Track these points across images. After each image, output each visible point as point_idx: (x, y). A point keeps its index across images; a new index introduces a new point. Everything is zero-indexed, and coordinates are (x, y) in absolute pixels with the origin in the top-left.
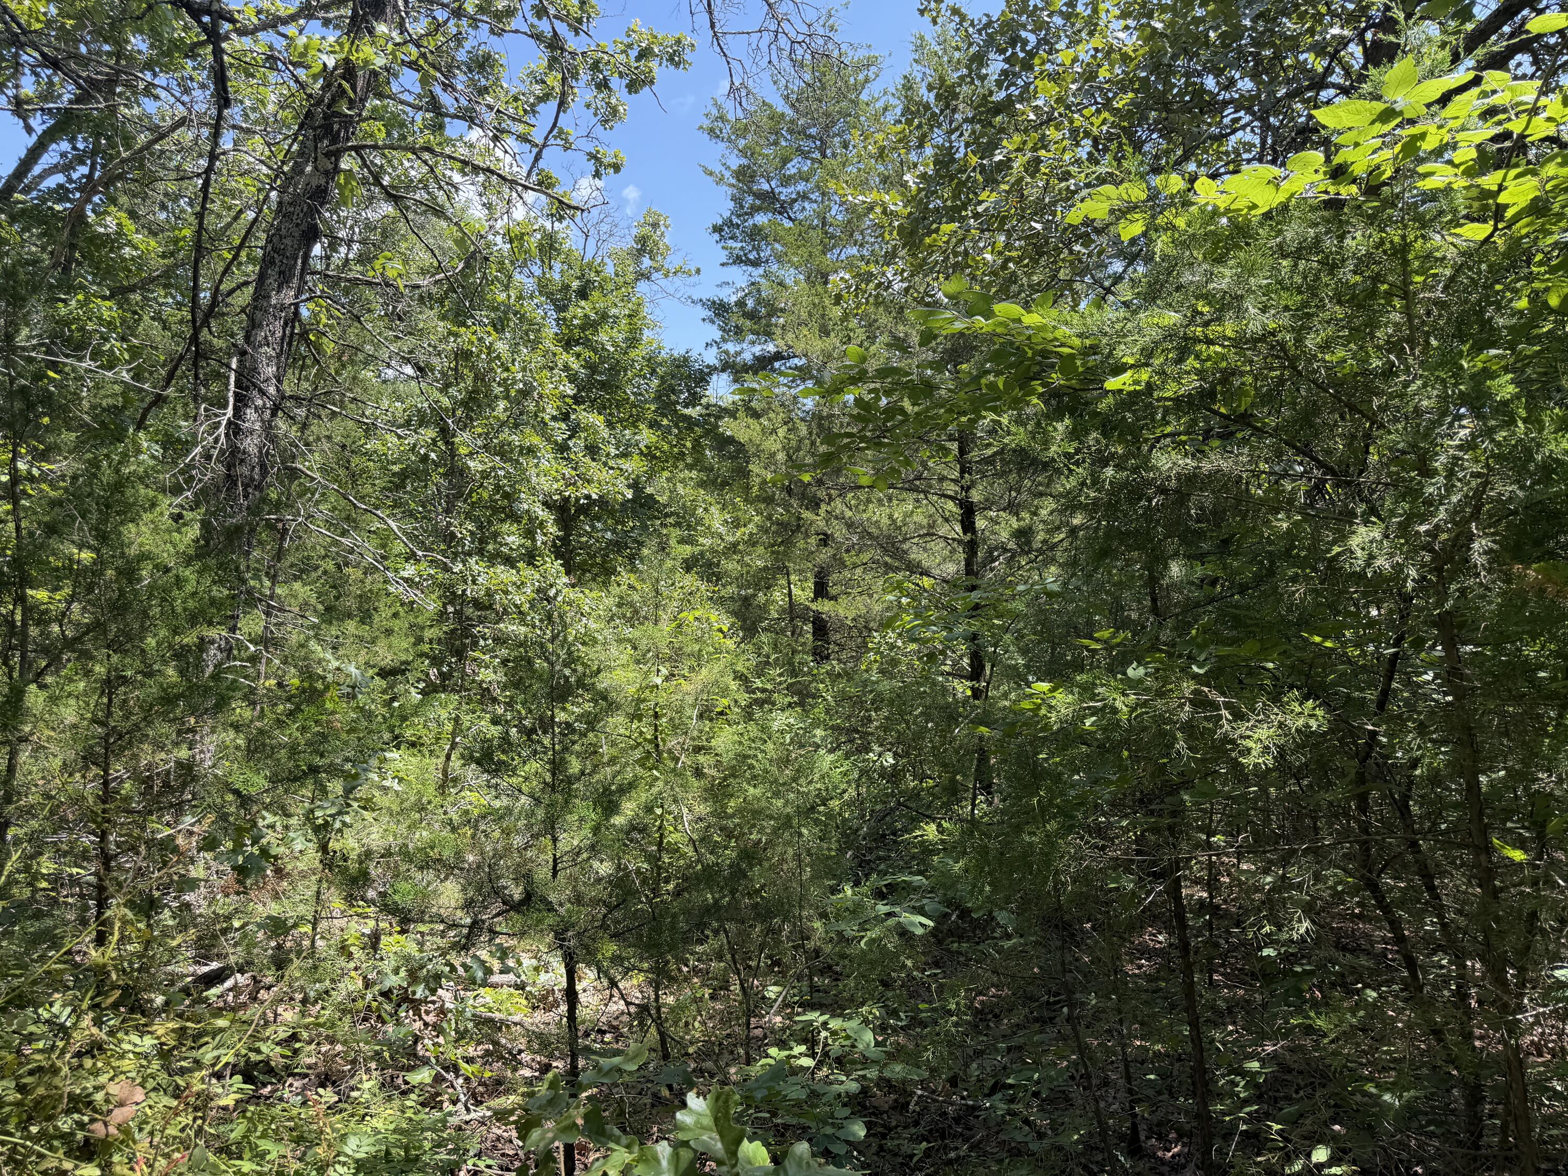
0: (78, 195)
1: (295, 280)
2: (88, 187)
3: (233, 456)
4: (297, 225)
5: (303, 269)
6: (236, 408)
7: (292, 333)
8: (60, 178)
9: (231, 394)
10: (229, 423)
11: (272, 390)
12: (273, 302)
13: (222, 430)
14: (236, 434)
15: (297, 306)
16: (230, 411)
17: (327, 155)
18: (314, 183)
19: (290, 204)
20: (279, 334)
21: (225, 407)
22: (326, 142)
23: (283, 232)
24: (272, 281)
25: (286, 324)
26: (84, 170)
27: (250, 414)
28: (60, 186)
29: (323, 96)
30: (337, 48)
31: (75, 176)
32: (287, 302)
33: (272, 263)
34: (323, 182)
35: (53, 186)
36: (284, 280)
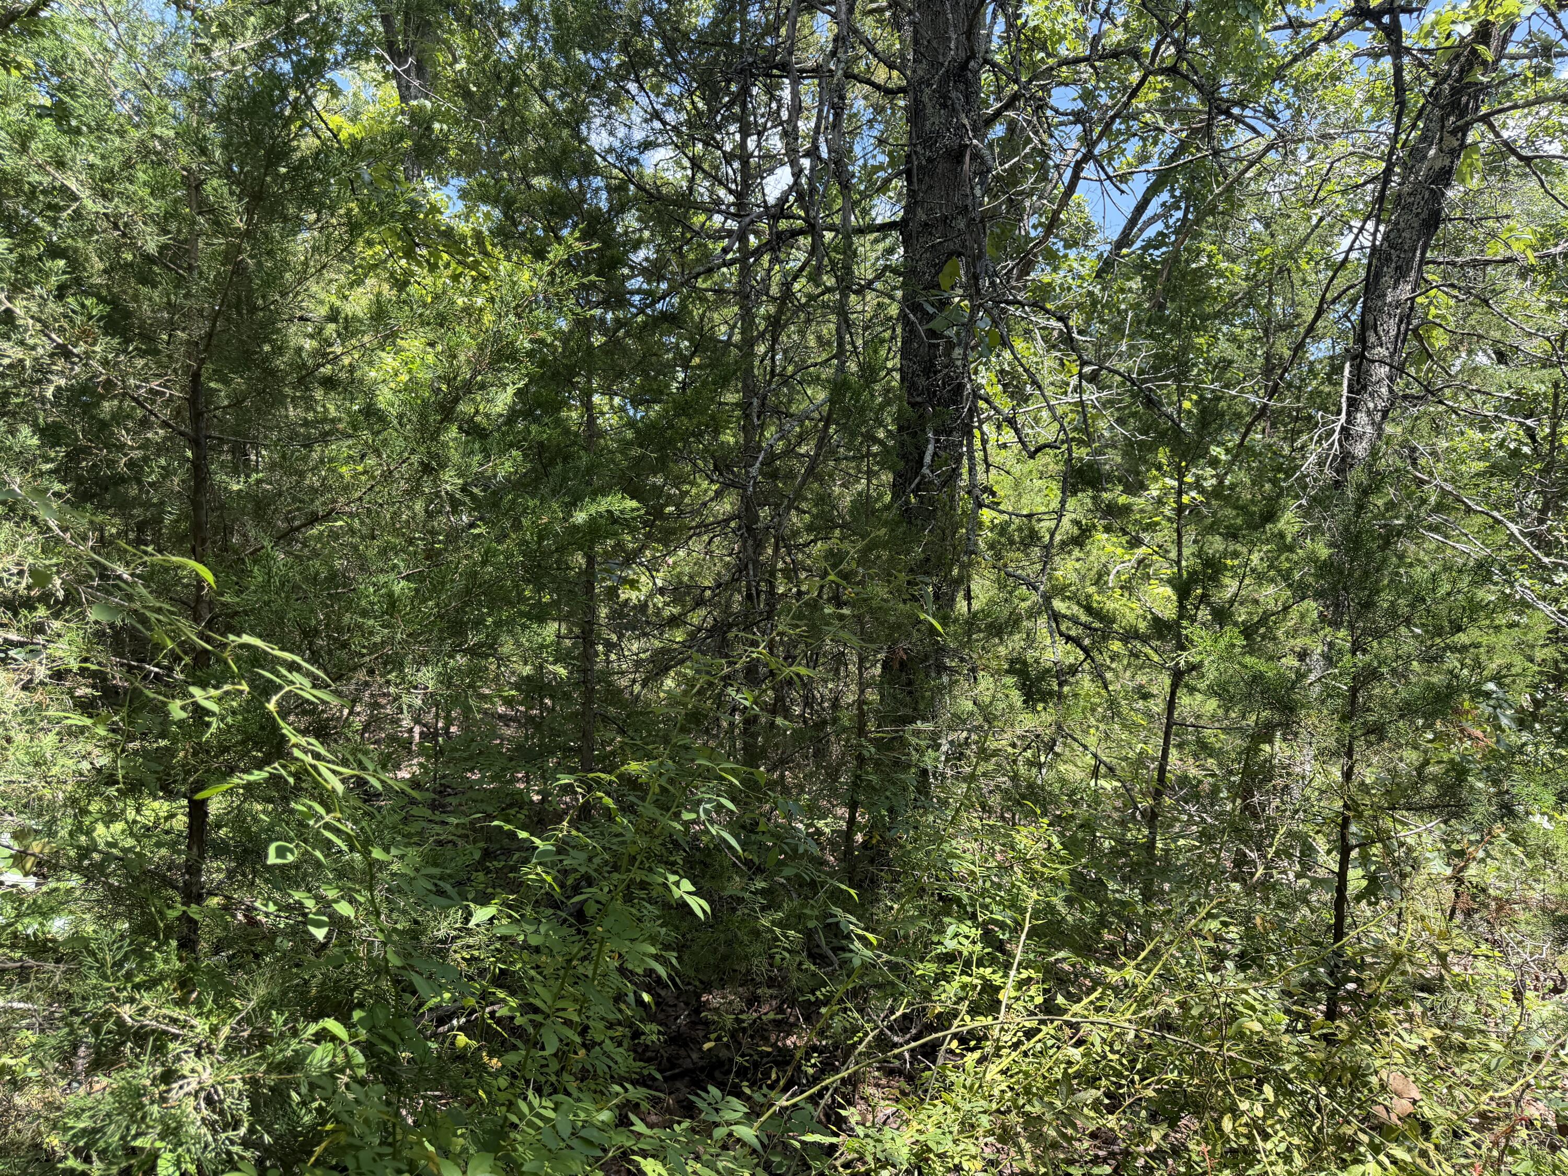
0: (1173, 238)
1: (1413, 274)
2: (1184, 229)
3: (1345, 461)
4: (1418, 215)
5: (1421, 261)
6: (1349, 414)
7: (1407, 330)
8: (1159, 226)
9: (1344, 400)
10: (1343, 428)
11: (1384, 390)
12: (1389, 299)
13: (1336, 436)
14: (1347, 439)
15: (1412, 299)
16: (1343, 416)
17: (1453, 133)
18: (1438, 165)
19: (1410, 194)
20: (1393, 333)
21: (1339, 413)
22: (1452, 119)
23: (1402, 224)
24: (1387, 280)
25: (1401, 321)
26: (1179, 214)
27: (1361, 417)
28: (1160, 234)
29: (1450, 71)
30: (1472, 13)
31: (1171, 221)
32: (1404, 297)
33: (1389, 259)
34: (1447, 162)
35: (1153, 235)
36: (1401, 274)
